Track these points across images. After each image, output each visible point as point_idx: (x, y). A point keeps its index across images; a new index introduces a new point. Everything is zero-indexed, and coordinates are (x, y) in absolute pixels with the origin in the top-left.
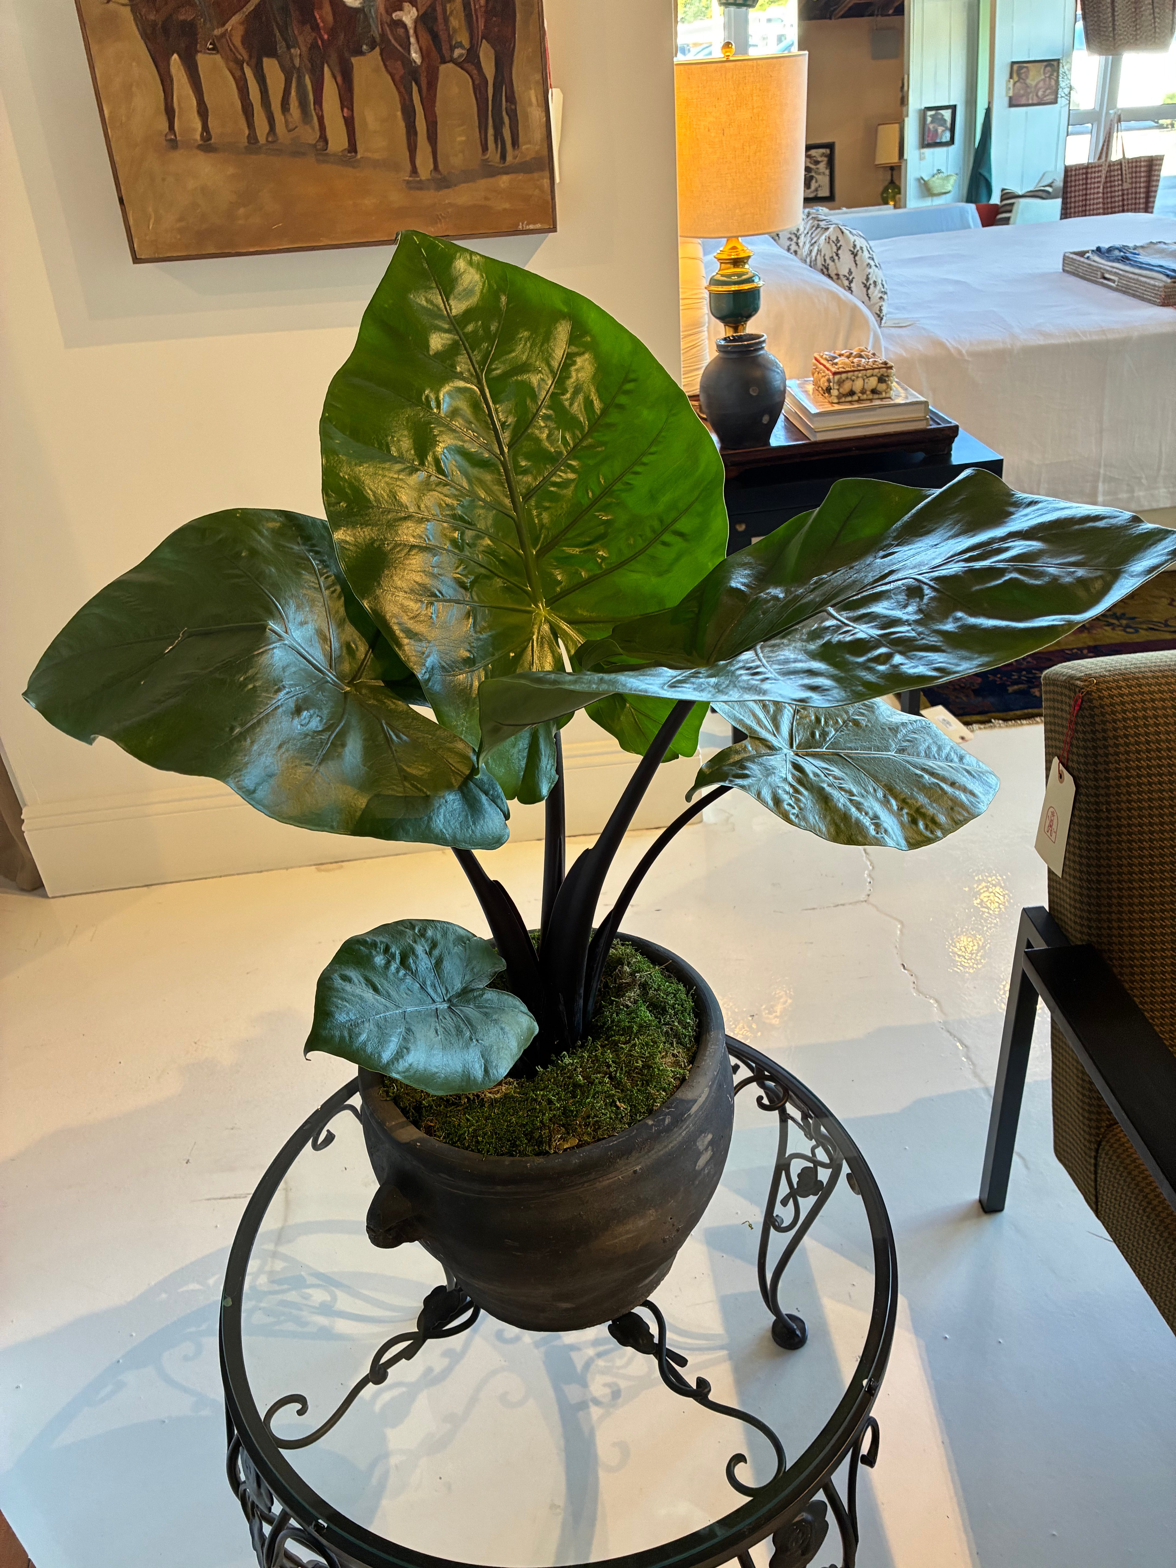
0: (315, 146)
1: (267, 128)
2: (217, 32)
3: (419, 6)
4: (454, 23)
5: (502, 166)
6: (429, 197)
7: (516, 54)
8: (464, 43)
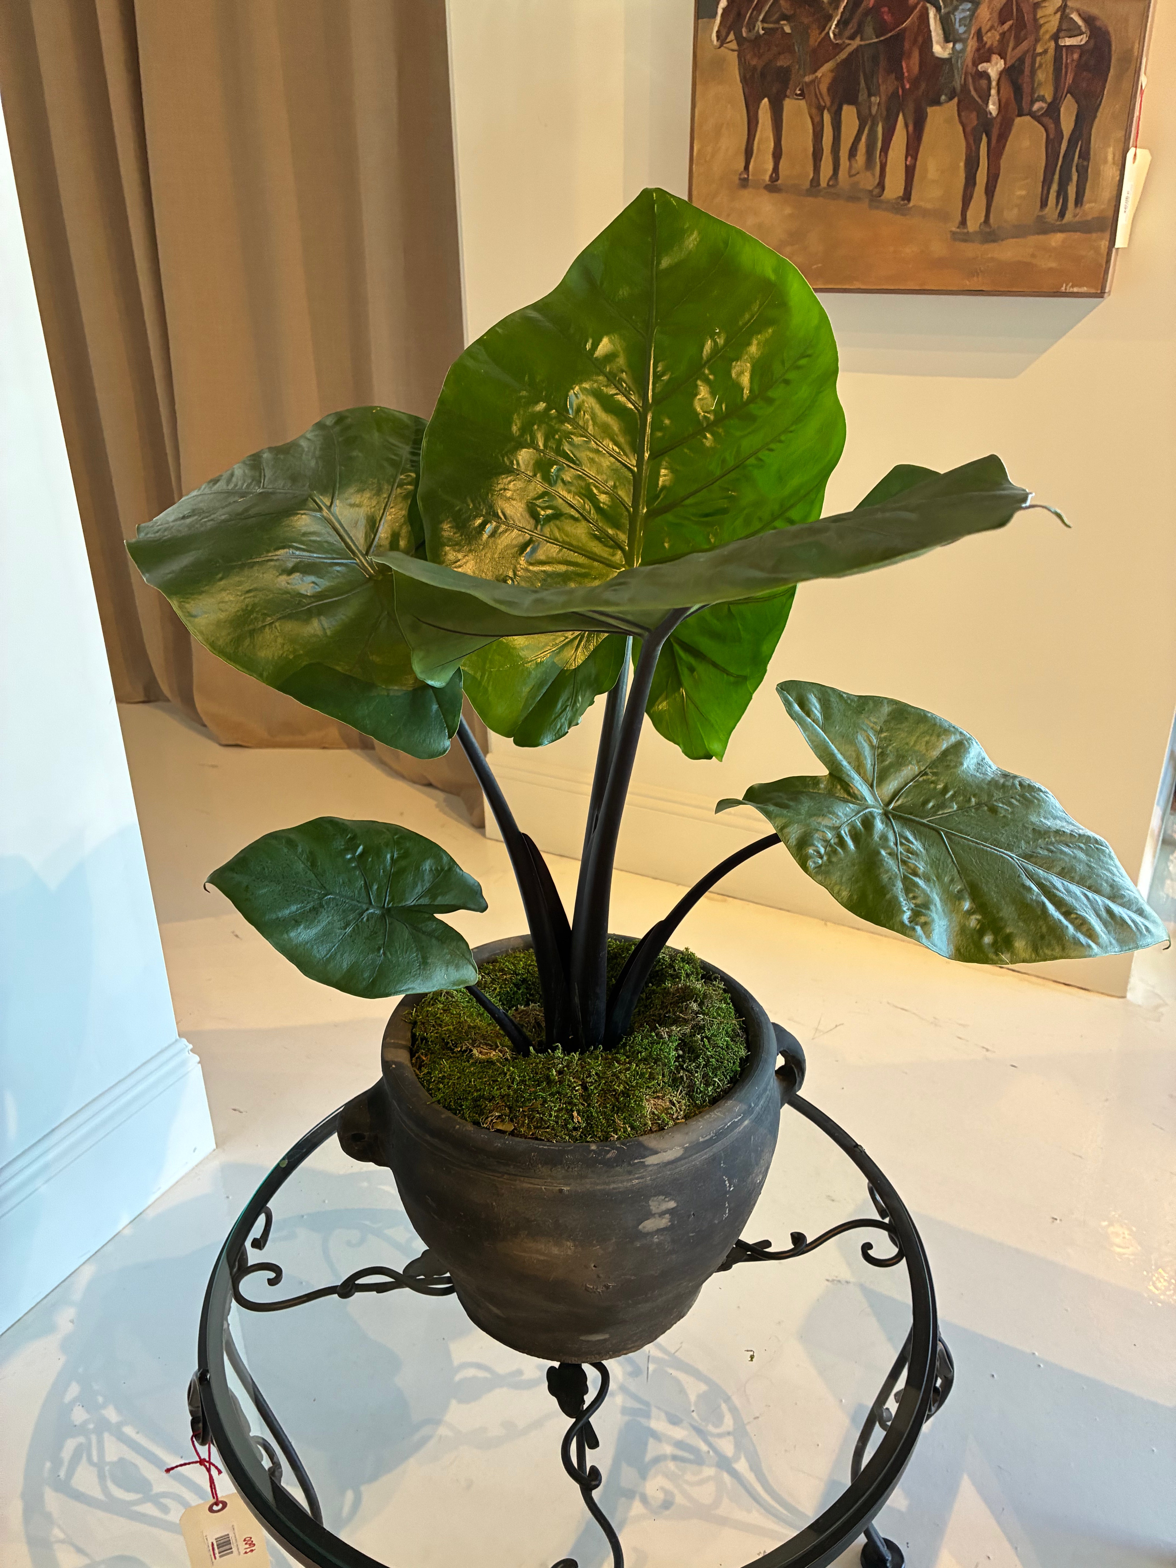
0: (871, 192)
1: (830, 172)
2: (807, 79)
3: (1008, 58)
4: (1041, 76)
5: (1058, 223)
6: (971, 250)
7: (1101, 109)
8: (1046, 96)
